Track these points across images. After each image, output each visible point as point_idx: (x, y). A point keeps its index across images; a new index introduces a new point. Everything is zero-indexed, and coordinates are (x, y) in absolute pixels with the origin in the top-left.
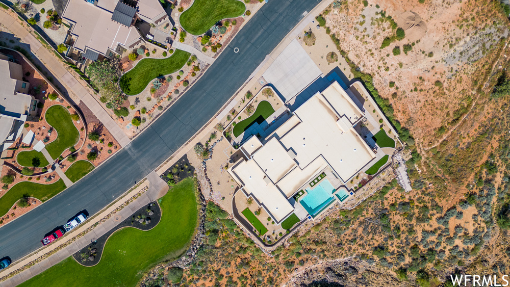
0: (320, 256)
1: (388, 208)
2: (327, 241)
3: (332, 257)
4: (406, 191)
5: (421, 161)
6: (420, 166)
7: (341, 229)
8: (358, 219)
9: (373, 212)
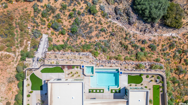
0: (130, 37)
1: (66, 34)
2: (119, 44)
3: (123, 30)
4: (47, 36)
5: (22, 49)
6: (26, 47)
7: (105, 44)
8: (90, 42)
9: (78, 39)
